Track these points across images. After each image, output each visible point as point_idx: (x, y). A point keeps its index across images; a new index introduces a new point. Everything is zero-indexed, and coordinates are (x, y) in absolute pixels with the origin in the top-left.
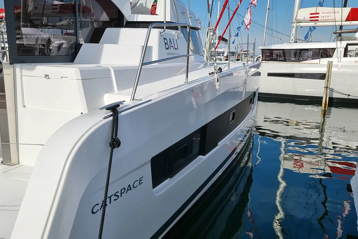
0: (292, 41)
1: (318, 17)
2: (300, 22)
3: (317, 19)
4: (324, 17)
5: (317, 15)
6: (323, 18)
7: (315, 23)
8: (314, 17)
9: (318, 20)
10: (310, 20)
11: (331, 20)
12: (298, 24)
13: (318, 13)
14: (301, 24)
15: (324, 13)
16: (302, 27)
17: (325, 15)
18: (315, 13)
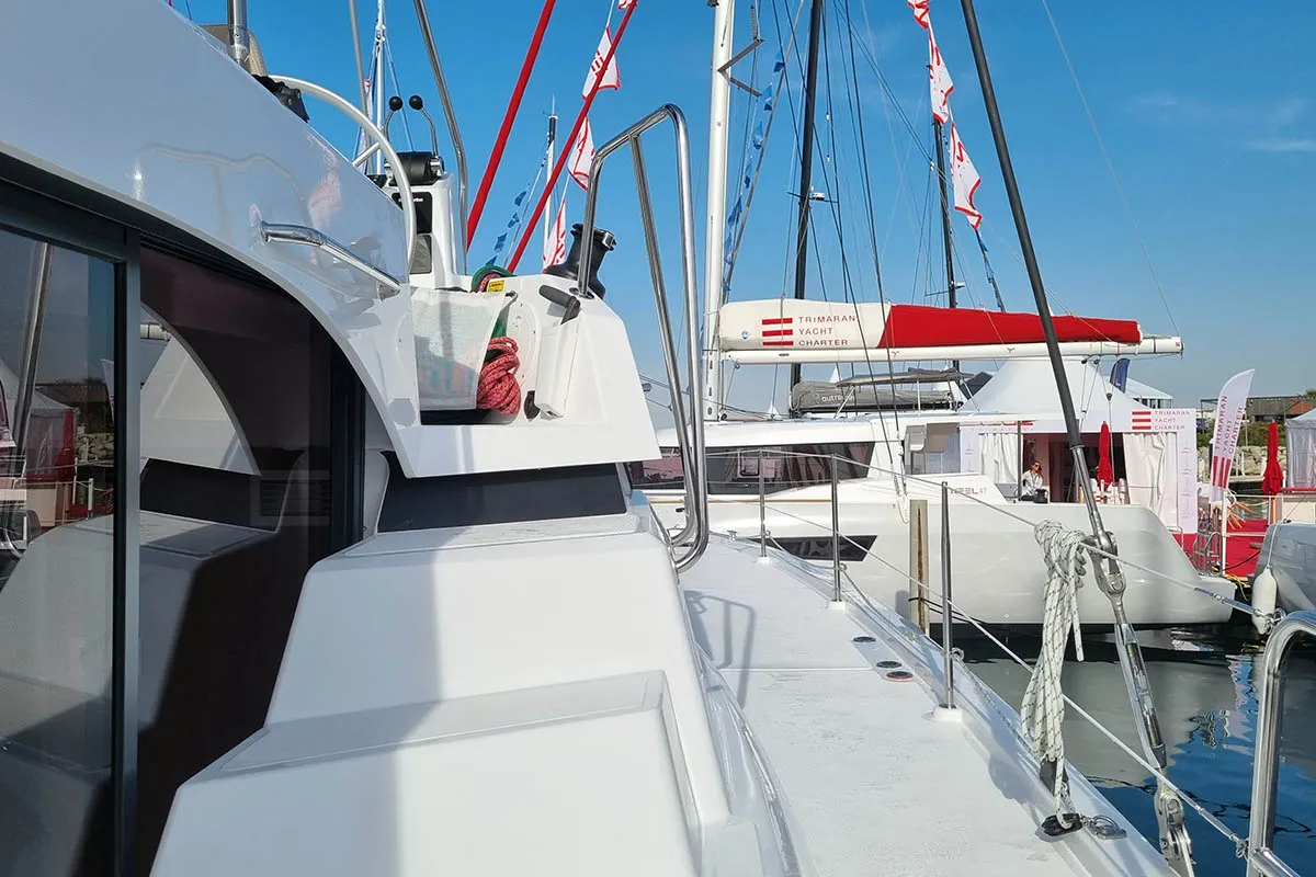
0: (710, 413)
1: (789, 332)
2: (731, 350)
3: (787, 338)
4: (808, 332)
5: (786, 327)
6: (805, 338)
7: (781, 352)
8: (777, 334)
9: (791, 343)
10: (765, 344)
11: (833, 343)
12: (725, 356)
13: (789, 321)
14: (735, 355)
15: (808, 319)
16: (737, 365)
17: (811, 326)
18: (779, 317)
